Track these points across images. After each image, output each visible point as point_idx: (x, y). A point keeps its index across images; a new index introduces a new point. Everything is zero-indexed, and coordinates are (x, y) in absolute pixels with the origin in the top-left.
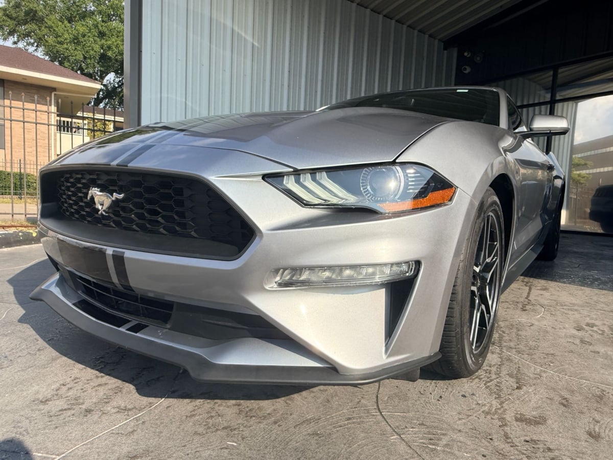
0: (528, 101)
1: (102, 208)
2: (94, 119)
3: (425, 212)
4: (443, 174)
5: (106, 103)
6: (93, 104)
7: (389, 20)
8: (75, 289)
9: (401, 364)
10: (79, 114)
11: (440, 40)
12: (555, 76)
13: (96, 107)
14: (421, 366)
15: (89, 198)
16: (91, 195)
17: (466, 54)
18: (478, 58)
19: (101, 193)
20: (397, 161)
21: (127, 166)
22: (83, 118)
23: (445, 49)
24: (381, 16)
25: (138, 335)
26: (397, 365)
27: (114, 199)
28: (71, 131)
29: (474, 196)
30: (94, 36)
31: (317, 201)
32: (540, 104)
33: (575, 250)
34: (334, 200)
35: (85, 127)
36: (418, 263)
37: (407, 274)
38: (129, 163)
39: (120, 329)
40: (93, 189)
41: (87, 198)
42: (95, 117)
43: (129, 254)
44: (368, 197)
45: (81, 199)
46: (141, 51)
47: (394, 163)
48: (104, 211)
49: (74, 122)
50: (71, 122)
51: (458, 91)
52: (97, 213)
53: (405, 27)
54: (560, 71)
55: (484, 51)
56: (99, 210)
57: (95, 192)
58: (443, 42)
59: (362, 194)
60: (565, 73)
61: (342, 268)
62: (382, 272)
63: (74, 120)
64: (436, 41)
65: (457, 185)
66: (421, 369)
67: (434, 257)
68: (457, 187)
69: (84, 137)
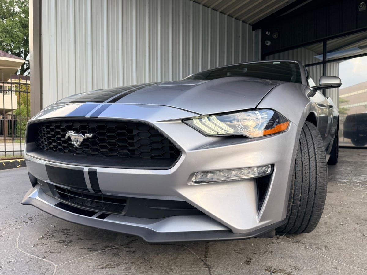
0: (309, 62)
1: (76, 143)
2: (20, 84)
3: (274, 136)
4: (282, 114)
5: (29, 72)
6: (19, 73)
7: (215, 11)
8: (53, 196)
9: (267, 226)
10: (9, 81)
11: (249, 24)
12: (325, 46)
13: (21, 75)
14: (276, 228)
15: (66, 138)
16: (68, 136)
17: (267, 33)
18: (275, 36)
19: (76, 134)
20: (257, 108)
21: (97, 117)
22: (12, 83)
23: (253, 29)
24: (210, 9)
25: (104, 220)
26: (265, 227)
27: (85, 137)
28: (4, 93)
29: (299, 126)
30: (19, 27)
31: (212, 133)
32: (316, 64)
33: (347, 160)
34: (222, 132)
35: (13, 90)
36: (273, 166)
37: (267, 172)
38: (99, 115)
39: (92, 218)
40: (70, 132)
41: (65, 138)
42: (20, 82)
43: (100, 170)
44: (240, 129)
45: (59, 139)
46: (42, 35)
47: (255, 109)
48: (78, 145)
49: (6, 86)
50: (3, 86)
51: (274, 63)
52: (73, 147)
53: (226, 16)
54: (328, 42)
55: (278, 31)
56: (74, 145)
57: (72, 134)
58: (252, 25)
59: (236, 127)
60: (330, 43)
61: (230, 170)
62: (254, 172)
63: (5, 85)
64: (247, 25)
65: (290, 120)
66: (276, 229)
67: (281, 162)
68: (290, 121)
69: (12, 96)
